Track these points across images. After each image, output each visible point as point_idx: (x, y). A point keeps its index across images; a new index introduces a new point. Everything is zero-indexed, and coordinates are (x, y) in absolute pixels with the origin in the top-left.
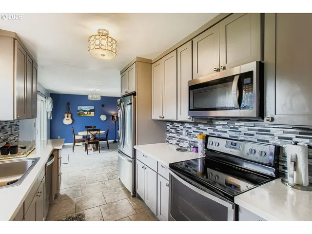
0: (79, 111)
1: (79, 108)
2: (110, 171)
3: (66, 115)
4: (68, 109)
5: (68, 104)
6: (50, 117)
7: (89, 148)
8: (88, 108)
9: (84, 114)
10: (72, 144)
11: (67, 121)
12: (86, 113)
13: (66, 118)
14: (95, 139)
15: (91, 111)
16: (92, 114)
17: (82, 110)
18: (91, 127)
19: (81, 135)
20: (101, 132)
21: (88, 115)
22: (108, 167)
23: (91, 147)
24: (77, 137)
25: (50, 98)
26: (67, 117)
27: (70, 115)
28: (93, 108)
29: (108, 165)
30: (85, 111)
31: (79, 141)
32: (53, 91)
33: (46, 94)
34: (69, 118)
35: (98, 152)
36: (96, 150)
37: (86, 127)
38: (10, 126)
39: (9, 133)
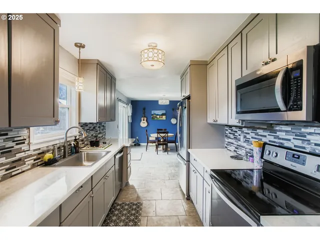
0: (152, 115)
1: (153, 112)
2: (173, 171)
3: (142, 119)
4: (144, 113)
5: (144, 109)
6: (130, 121)
7: (159, 149)
8: (160, 112)
9: (157, 118)
10: (146, 144)
11: (144, 124)
12: (158, 117)
13: (142, 121)
14: (165, 141)
15: (163, 115)
16: (164, 118)
17: (155, 114)
18: (161, 130)
19: (153, 136)
20: (169, 134)
21: (160, 119)
22: (171, 168)
23: (161, 148)
24: (150, 139)
25: (130, 105)
26: (144, 120)
27: (145, 119)
28: (164, 112)
29: (172, 166)
30: (157, 115)
31: (153, 142)
32: (132, 99)
33: (127, 101)
34: (145, 121)
35: (167, 153)
36: (165, 151)
37: (158, 130)
38: (99, 127)
39: (99, 132)
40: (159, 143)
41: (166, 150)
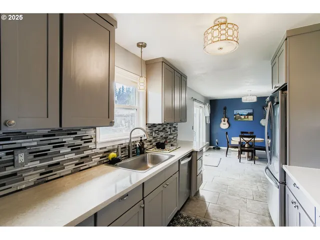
0: (235, 115)
1: (235, 112)
3: (223, 119)
4: (225, 113)
5: (225, 109)
6: (208, 122)
7: (242, 155)
8: (245, 112)
9: (241, 118)
10: (226, 148)
11: (224, 125)
12: (243, 117)
13: (223, 122)
14: (250, 146)
15: (249, 114)
16: (251, 118)
17: (238, 114)
18: (247, 133)
19: (236, 140)
20: (256, 139)
21: (245, 120)
23: (245, 155)
24: (232, 143)
25: (207, 104)
26: (224, 121)
27: (226, 119)
28: (251, 111)
30: (242, 115)
31: (235, 147)
32: (210, 98)
33: (205, 101)
34: (226, 122)
35: (253, 162)
36: (251, 160)
37: (242, 133)
38: (170, 128)
39: (169, 133)
40: (242, 149)
41: (252, 158)
